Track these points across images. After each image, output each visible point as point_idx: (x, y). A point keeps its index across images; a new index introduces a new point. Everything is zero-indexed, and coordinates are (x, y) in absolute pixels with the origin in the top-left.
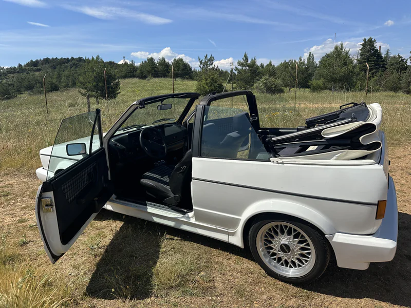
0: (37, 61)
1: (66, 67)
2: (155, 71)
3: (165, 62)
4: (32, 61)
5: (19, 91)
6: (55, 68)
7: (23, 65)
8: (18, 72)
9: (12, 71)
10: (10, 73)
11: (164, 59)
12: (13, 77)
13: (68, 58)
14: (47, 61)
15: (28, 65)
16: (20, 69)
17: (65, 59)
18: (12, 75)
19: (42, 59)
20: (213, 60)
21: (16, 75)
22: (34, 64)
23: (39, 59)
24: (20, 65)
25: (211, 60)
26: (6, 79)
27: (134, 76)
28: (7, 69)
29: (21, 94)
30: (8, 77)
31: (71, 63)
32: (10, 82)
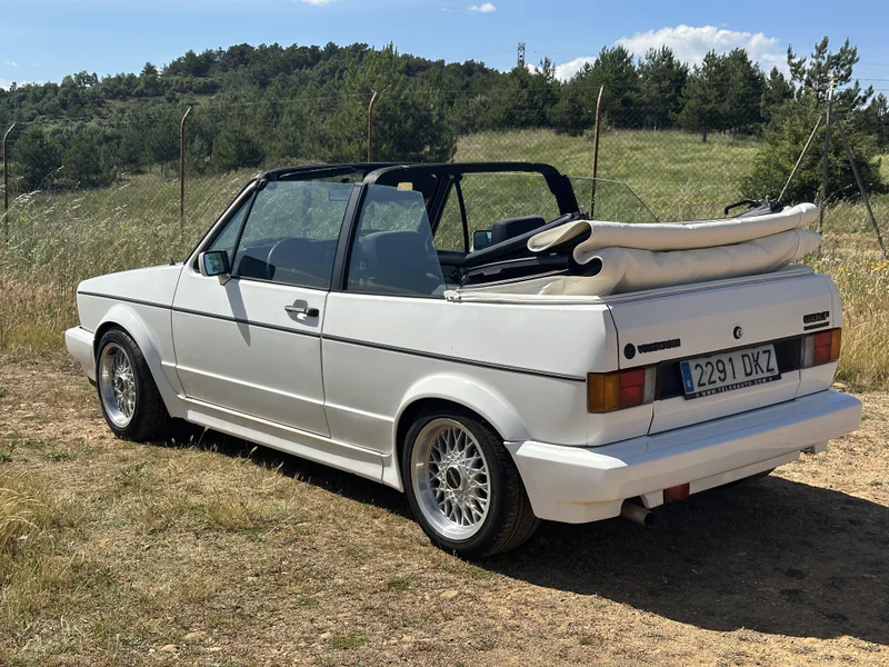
0: (208, 56)
1: (304, 81)
2: (627, 102)
3: (670, 66)
4: (191, 55)
5: (134, 164)
6: (264, 85)
7: (159, 70)
8: (140, 94)
9: (121, 88)
10: (114, 97)
11: (667, 55)
12: (122, 111)
13: (315, 48)
14: (241, 54)
15: (175, 68)
16: (148, 84)
17: (304, 48)
18: (118, 104)
19: (226, 49)
20: (851, 62)
21: (132, 103)
22: (196, 67)
23: (215, 49)
24: (150, 69)
25: (845, 60)
26: (97, 118)
27: (543, 122)
28: (108, 80)
29: (140, 172)
30: (104, 112)
31: (323, 66)
32: (109, 131)
